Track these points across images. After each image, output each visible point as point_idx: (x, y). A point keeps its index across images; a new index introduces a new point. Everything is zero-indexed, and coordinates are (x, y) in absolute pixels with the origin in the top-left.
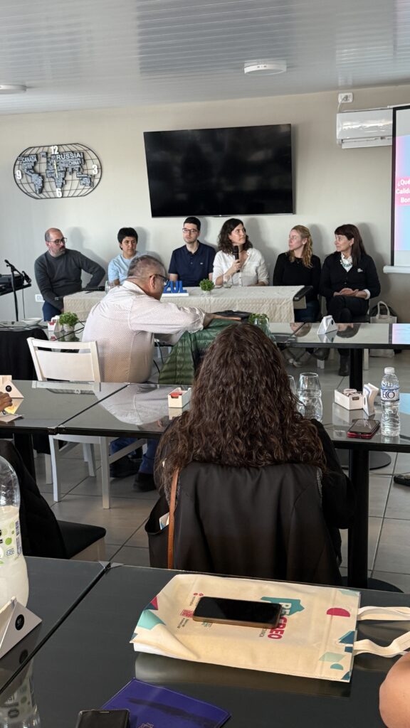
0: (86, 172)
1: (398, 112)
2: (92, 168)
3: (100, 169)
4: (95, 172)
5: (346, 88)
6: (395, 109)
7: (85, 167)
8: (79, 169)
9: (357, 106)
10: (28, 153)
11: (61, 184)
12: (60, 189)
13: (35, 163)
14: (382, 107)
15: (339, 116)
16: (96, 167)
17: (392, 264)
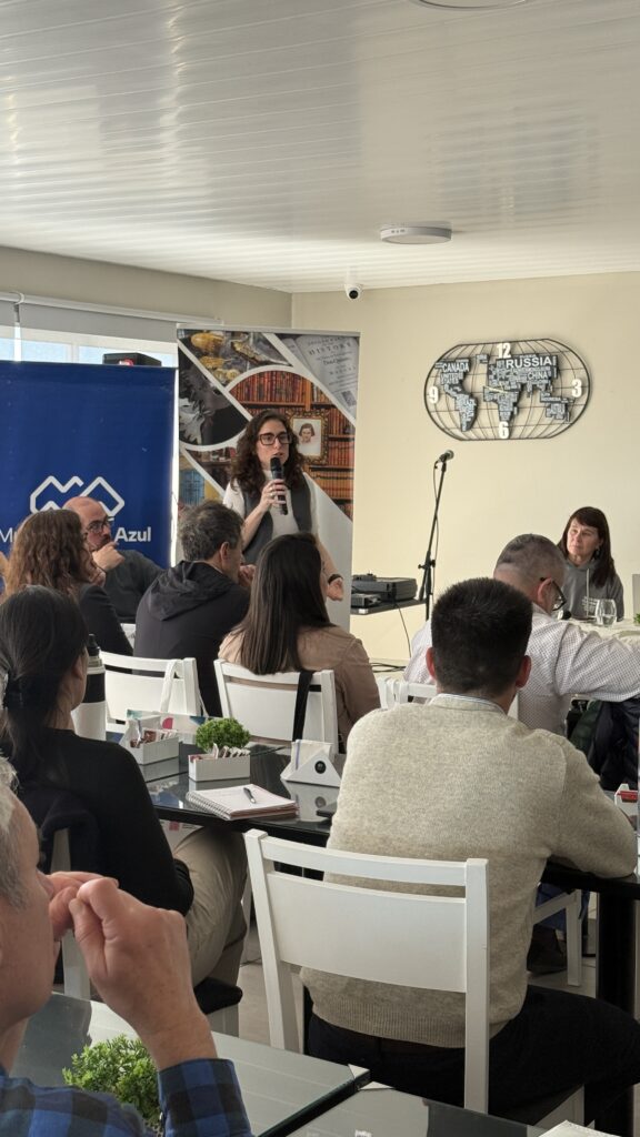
0: (559, 392)
2: (573, 385)
3: (588, 387)
4: (576, 393)
7: (558, 383)
8: (547, 385)
10: (455, 354)
11: (509, 414)
12: (506, 424)
13: (465, 374)
16: (580, 384)
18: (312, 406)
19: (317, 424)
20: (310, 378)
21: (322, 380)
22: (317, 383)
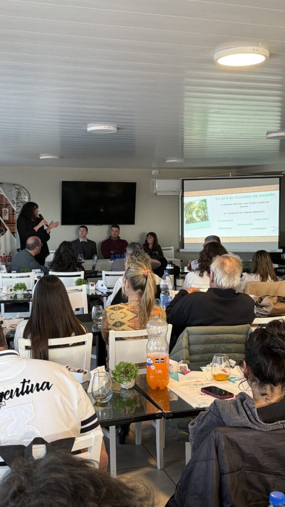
0: (20, 200)
1: (185, 181)
2: (25, 198)
3: (29, 198)
5: (155, 168)
6: (183, 180)
7: (20, 197)
9: (161, 177)
14: (176, 178)
15: (157, 180)
16: (27, 197)
17: (183, 248)
18: (6, 205)
19: (7, 210)
20: (6, 196)
21: (8, 197)
22: (7, 198)
